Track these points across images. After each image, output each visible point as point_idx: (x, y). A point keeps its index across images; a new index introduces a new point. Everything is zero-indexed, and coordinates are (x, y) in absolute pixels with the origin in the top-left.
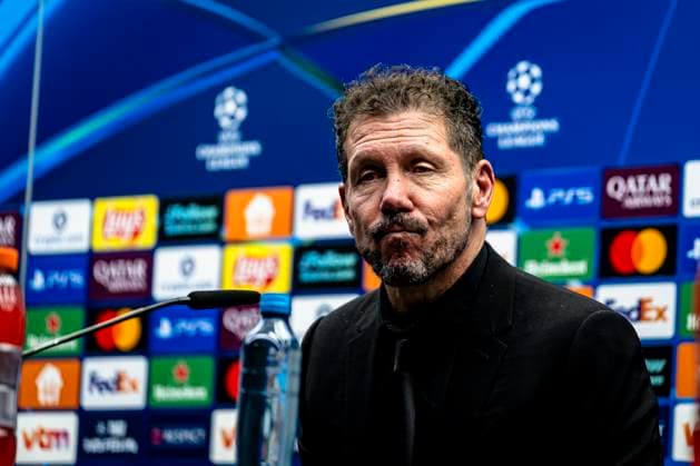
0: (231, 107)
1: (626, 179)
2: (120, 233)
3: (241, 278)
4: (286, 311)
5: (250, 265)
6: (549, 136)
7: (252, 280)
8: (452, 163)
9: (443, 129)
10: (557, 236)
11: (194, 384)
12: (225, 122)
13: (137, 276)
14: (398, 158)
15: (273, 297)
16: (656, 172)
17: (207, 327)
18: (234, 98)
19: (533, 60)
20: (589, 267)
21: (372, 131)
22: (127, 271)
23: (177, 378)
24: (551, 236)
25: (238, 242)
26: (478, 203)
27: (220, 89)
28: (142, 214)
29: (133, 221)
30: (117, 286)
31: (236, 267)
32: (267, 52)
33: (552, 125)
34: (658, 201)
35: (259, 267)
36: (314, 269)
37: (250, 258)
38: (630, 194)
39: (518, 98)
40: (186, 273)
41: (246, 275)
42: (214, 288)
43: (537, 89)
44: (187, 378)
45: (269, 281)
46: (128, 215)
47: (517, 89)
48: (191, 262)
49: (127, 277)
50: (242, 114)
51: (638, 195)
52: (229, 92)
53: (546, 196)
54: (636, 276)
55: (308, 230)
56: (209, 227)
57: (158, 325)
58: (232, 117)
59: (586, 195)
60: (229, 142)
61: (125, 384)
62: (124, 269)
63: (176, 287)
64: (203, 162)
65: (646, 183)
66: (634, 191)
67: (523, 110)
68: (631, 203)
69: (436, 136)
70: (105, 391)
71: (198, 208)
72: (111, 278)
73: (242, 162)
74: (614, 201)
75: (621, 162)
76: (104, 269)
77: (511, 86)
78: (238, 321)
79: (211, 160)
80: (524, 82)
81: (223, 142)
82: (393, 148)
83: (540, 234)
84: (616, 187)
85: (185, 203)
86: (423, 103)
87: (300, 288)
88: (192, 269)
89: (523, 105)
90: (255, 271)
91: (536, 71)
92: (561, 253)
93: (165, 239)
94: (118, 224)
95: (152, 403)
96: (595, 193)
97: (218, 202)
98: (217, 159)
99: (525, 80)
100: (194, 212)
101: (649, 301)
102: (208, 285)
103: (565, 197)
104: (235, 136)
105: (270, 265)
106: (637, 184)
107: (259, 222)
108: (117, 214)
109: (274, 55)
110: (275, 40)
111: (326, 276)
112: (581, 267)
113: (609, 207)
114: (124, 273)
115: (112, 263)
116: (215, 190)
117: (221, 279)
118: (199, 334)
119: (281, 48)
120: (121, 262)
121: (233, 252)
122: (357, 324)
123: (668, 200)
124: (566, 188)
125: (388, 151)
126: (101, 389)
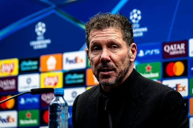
0: (41, 28)
1: (170, 46)
2: (6, 71)
3: (46, 83)
4: (63, 94)
5: (49, 79)
6: (144, 33)
7: (50, 84)
8: (123, 45)
9: (121, 34)
10: (149, 65)
11: (33, 119)
12: (39, 34)
13: (13, 85)
14: (106, 44)
15: (58, 89)
16: (180, 43)
17: (36, 100)
18: (41, 26)
19: (138, 9)
20: (159, 74)
21: (98, 34)
22: (9, 83)
23: (27, 117)
24: (146, 65)
25: (45, 72)
26: (132, 57)
27: (36, 23)
28: (13, 64)
29: (10, 67)
30: (6, 88)
31: (45, 80)
32: (51, 10)
33: (145, 29)
34: (181, 52)
35: (52, 80)
36: (70, 79)
37: (49, 77)
38: (172, 50)
39: (134, 21)
40: (28, 83)
41: (48, 82)
42: (38, 88)
43: (139, 18)
44: (30, 117)
45: (56, 84)
46: (9, 65)
47: (133, 18)
48: (30, 79)
49: (9, 85)
50: (44, 31)
51: (174, 50)
52: (40, 24)
53: (144, 52)
54: (175, 77)
55: (68, 67)
56: (35, 68)
57: (20, 100)
58: (41, 32)
59: (157, 52)
60: (40, 40)
61: (11, 120)
62: (8, 83)
63: (25, 88)
64: (32, 47)
65: (177, 47)
66: (173, 49)
67: (136, 25)
68: (172, 53)
69: (118, 36)
70: (4, 122)
71: (31, 62)
72: (4, 86)
73: (45, 46)
74: (166, 53)
75: (168, 40)
76: (2, 83)
77: (131, 17)
78: (46, 98)
79: (34, 46)
80: (135, 16)
81: (38, 40)
82: (104, 40)
83: (143, 65)
84: (167, 48)
85: (27, 60)
86: (114, 26)
87: (66, 86)
88: (30, 81)
89: (135, 23)
90: (51, 81)
91: (139, 12)
92: (150, 70)
93: (21, 72)
94: (5, 68)
95: (19, 126)
96: (160, 51)
97: (38, 59)
98: (37, 46)
99: (136, 15)
100: (30, 63)
101: (179, 84)
102: (36, 86)
103: (150, 52)
104: (42, 38)
105: (56, 79)
106: (174, 47)
107: (52, 65)
108: (5, 65)
109: (54, 11)
110: (54, 6)
111: (74, 82)
112: (157, 75)
113: (165, 55)
114: (8, 84)
115: (4, 81)
116: (36, 56)
117: (40, 85)
118: (34, 102)
119: (56, 9)
120: (7, 80)
121: (43, 75)
122: (92, 96)
123: (184, 52)
124: (151, 49)
125: (103, 41)
126: (2, 122)
